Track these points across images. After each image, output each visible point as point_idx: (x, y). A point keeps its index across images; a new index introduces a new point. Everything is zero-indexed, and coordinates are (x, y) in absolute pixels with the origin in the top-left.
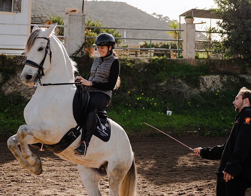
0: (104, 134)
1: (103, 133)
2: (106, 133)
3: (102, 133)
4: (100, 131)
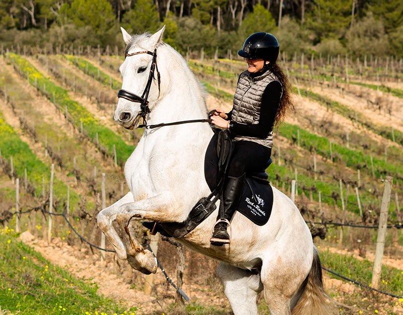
0: (258, 211)
1: (256, 209)
2: (261, 211)
3: (253, 209)
4: (251, 205)
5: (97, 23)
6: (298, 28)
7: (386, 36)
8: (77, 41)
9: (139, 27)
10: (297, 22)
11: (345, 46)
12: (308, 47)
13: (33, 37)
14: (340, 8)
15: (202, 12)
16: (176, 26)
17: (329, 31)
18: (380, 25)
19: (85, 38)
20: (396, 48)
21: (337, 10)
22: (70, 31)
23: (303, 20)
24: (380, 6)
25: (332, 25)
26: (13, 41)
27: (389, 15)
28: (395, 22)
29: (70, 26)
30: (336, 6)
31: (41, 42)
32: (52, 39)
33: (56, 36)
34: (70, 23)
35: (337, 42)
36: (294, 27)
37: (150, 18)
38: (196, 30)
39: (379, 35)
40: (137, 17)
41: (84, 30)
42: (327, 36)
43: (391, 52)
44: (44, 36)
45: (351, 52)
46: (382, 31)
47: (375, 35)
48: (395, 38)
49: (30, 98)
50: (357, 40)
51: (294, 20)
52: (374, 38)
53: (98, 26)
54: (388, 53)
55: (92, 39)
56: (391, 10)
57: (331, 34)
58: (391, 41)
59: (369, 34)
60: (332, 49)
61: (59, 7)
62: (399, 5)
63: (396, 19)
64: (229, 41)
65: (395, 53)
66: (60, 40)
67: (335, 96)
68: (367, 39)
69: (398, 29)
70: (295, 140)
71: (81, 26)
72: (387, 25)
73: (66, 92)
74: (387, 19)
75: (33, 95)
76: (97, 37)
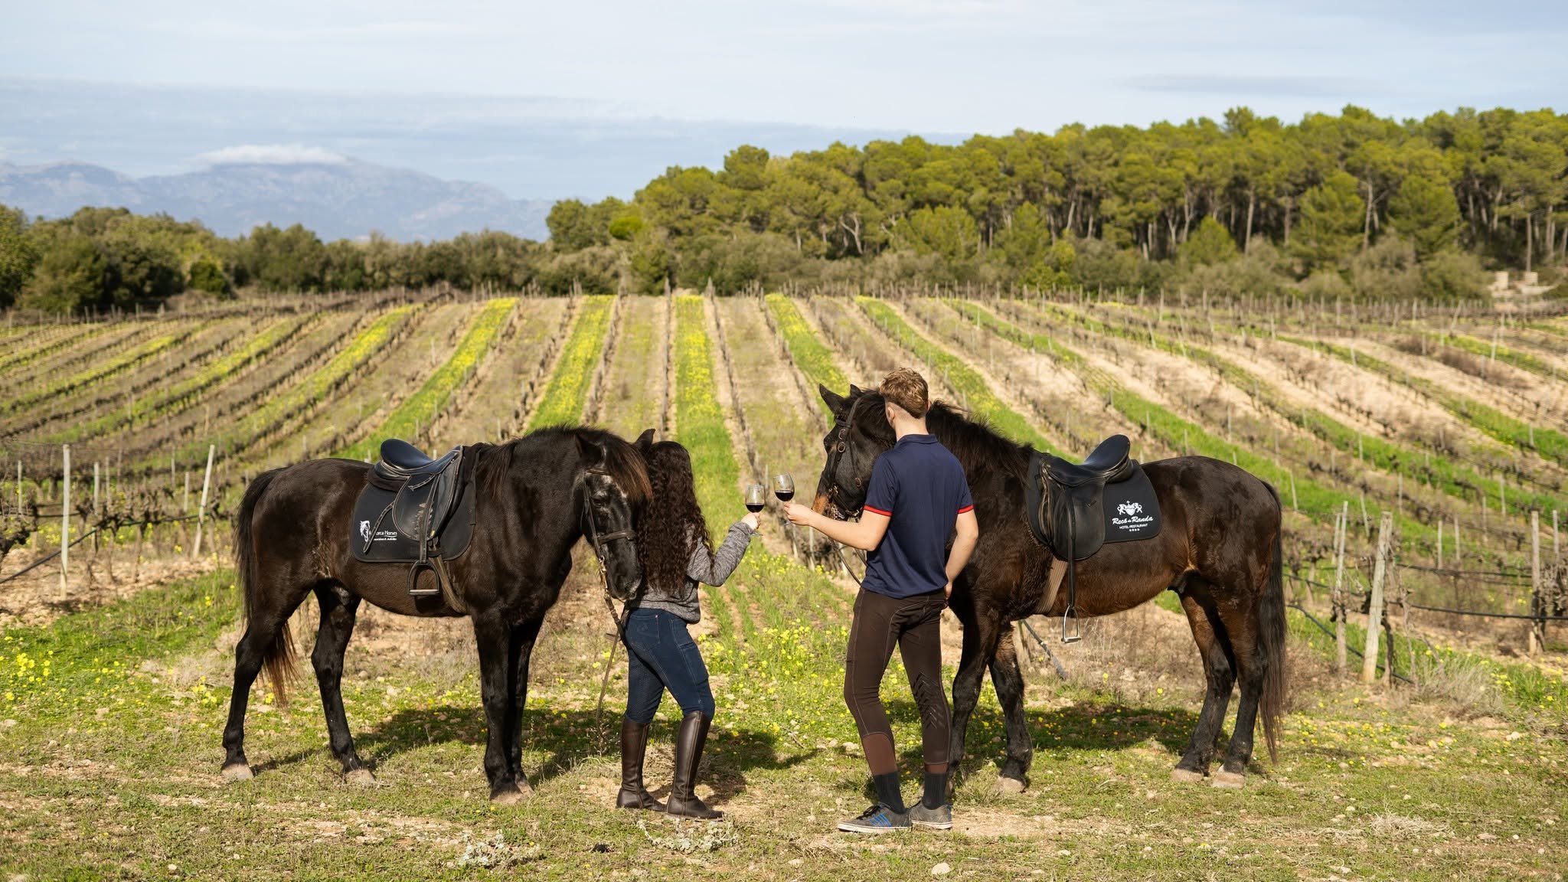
5: (950, 248)
6: (1275, 253)
7: (1418, 267)
8: (918, 276)
9: (1016, 254)
10: (1275, 244)
11: (1349, 283)
12: (1289, 284)
13: (850, 270)
14: (1341, 221)
15: (1118, 230)
16: (1073, 252)
17: (1325, 259)
18: (1408, 248)
19: (929, 271)
20: (1433, 285)
21: (1336, 225)
22: (906, 261)
23: (1287, 242)
24: (1408, 218)
25: (1329, 249)
26: (818, 276)
27: (1423, 233)
28: (1432, 244)
29: (906, 253)
30: (1336, 219)
31: (862, 277)
32: (879, 274)
33: (886, 269)
34: (907, 248)
35: (1336, 277)
36: (1268, 253)
37: (1035, 241)
38: (1104, 258)
39: (1406, 264)
40: (1015, 239)
41: (929, 259)
42: (1321, 268)
43: (1425, 292)
44: (867, 269)
45: (1358, 293)
46: (1412, 258)
47: (1399, 265)
48: (1432, 270)
49: (770, 362)
50: (1368, 273)
51: (1270, 241)
52: (1396, 270)
53: (952, 253)
54: (1420, 295)
55: (941, 273)
56: (1426, 225)
57: (1327, 264)
58: (1424, 274)
59: (1388, 263)
60: (1326, 287)
61: (894, 223)
62: (1439, 215)
63: (1434, 239)
64: (1158, 275)
65: (1432, 294)
66: (892, 275)
67: (1241, 359)
68: (1386, 272)
69: (1437, 254)
70: (1144, 427)
71: (926, 253)
72: (1421, 249)
73: (827, 353)
74: (1420, 239)
75: (777, 359)
76: (949, 270)
